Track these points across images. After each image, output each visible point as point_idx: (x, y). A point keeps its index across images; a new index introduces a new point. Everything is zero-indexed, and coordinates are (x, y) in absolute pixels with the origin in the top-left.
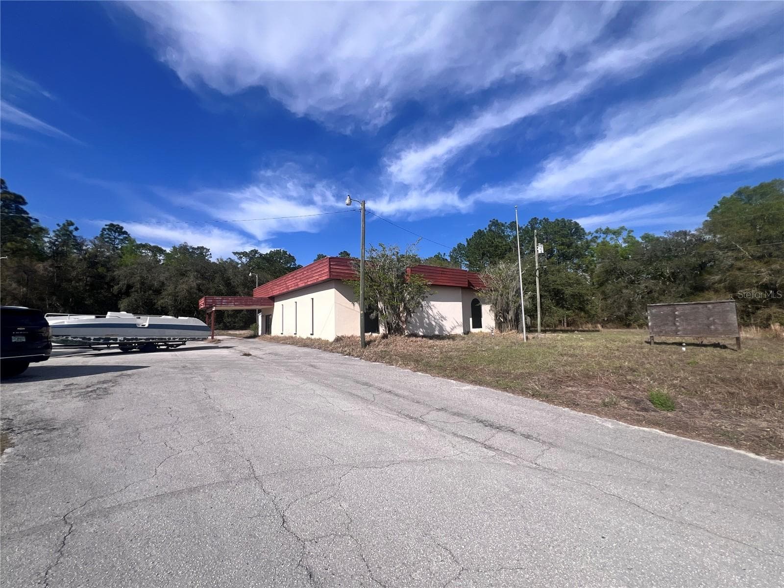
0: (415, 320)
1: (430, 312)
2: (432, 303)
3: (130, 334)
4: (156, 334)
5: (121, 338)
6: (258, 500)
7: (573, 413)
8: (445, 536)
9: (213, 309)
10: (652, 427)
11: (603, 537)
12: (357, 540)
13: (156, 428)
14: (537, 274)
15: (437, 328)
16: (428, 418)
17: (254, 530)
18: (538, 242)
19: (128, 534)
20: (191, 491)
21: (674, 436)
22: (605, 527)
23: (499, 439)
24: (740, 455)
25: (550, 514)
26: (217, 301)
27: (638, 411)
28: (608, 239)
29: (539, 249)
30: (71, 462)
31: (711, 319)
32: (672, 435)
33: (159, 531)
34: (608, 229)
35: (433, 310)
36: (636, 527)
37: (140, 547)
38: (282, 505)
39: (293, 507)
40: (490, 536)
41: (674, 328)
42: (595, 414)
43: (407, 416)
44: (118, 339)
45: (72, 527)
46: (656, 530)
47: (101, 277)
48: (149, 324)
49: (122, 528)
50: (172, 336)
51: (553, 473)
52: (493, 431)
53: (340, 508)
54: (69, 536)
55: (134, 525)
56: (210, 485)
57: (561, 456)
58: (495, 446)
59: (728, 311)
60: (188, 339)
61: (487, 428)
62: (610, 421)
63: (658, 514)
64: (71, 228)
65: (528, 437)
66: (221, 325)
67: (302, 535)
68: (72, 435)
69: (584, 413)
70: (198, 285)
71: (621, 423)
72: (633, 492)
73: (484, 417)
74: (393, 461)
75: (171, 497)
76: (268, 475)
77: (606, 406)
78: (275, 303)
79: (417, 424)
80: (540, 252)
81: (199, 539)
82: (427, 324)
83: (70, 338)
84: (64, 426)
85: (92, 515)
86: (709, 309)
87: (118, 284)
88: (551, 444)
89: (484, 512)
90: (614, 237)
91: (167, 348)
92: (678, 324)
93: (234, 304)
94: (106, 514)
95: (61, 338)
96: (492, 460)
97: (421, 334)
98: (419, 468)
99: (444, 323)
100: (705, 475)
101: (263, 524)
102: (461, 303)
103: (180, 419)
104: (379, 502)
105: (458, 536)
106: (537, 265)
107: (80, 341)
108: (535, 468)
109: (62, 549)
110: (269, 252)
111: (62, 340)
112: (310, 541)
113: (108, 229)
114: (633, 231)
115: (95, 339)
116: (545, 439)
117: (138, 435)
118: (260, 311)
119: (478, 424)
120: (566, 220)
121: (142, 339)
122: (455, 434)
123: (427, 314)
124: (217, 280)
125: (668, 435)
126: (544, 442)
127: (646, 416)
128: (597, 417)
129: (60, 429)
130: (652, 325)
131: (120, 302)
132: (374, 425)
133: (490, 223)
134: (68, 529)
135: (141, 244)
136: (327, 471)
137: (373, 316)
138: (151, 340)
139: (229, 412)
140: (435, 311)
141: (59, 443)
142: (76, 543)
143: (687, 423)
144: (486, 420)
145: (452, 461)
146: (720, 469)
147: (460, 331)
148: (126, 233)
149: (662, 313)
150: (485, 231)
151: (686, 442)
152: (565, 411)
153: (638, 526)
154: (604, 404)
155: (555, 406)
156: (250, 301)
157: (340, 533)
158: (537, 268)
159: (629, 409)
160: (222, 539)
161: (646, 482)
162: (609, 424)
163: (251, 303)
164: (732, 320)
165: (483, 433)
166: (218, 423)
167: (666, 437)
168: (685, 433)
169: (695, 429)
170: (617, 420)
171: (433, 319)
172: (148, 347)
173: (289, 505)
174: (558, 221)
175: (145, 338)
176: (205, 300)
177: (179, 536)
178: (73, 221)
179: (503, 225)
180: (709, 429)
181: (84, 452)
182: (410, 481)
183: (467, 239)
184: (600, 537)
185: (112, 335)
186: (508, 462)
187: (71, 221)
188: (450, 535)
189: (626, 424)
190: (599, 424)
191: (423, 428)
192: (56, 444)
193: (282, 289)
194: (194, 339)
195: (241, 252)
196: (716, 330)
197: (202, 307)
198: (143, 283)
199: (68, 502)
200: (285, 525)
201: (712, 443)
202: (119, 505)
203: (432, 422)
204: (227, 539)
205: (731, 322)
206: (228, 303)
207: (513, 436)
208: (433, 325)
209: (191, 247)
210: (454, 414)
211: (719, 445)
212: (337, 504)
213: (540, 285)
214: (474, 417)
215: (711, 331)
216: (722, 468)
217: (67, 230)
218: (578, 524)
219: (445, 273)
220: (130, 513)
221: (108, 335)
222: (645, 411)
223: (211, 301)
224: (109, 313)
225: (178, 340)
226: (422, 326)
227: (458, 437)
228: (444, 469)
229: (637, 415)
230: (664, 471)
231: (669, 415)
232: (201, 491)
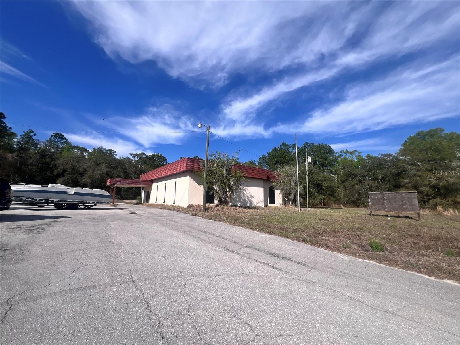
0: (236, 197)
1: (245, 192)
2: (246, 187)
3: (62, 198)
4: (78, 198)
5: (56, 200)
6: (133, 294)
7: (326, 251)
8: (247, 316)
9: (115, 186)
10: (371, 260)
11: (341, 319)
12: (193, 318)
13: (73, 251)
14: (307, 174)
15: (249, 203)
16: (240, 251)
17: (129, 311)
18: (308, 156)
19: (47, 311)
20: (91, 287)
21: (383, 265)
22: (342, 313)
23: (282, 264)
24: (420, 276)
25: (310, 306)
26: (118, 181)
27: (363, 251)
28: (347, 157)
29: (308, 160)
30: (16, 269)
31: (404, 202)
32: (382, 265)
33: (68, 310)
34: (347, 151)
35: (247, 192)
36: (360, 314)
37: (55, 319)
38: (148, 297)
39: (155, 298)
40: (274, 317)
41: (383, 206)
42: (339, 252)
43: (228, 250)
44: (54, 201)
45: (12, 306)
46: (372, 316)
47: (48, 164)
48: (75, 193)
49: (44, 308)
50: (88, 200)
51: (313, 283)
52: (279, 260)
53: (183, 299)
54: (9, 312)
55: (53, 306)
56: (103, 284)
57: (318, 274)
58: (280, 268)
59: (413, 197)
60: (98, 203)
61: (275, 258)
62: (347, 256)
63: (373, 307)
64: (32, 134)
65: (299, 263)
66: (119, 196)
67: (159, 315)
68: (18, 253)
69: (332, 251)
70: (107, 172)
71: (353, 257)
72: (359, 295)
73: (274, 251)
74: (218, 274)
75: (78, 291)
76: (141, 280)
77: (344, 248)
78: (153, 184)
79: (234, 254)
80: (309, 161)
81: (93, 315)
82: (243, 200)
83: (24, 199)
84: (14, 248)
85: (26, 299)
86: (403, 196)
87: (58, 169)
88: (312, 267)
89: (271, 304)
90: (351, 155)
91: (85, 208)
92: (385, 204)
93: (128, 183)
94: (35, 299)
95: (18, 198)
96: (277, 275)
97: (239, 205)
98: (233, 278)
99: (253, 199)
100: (400, 287)
101: (135, 307)
102: (263, 188)
103: (88, 247)
104: (208, 297)
105: (255, 317)
106: (307, 168)
107: (30, 201)
108: (303, 281)
109: (4, 320)
110: (151, 155)
111: (19, 199)
112: (164, 318)
113: (54, 136)
114: (361, 153)
115: (39, 200)
116: (309, 265)
117: (61, 255)
118: (143, 189)
119: (270, 255)
120: (324, 144)
121: (69, 201)
122: (256, 261)
123: (243, 194)
124: (119, 169)
125: (380, 265)
126: (308, 266)
127: (367, 254)
128: (339, 254)
129: (11, 249)
130: (371, 204)
131: (58, 180)
132: (208, 254)
133: (281, 144)
134: (9, 307)
135: (74, 146)
136: (177, 278)
137: (211, 193)
138: (75, 202)
139: (120, 244)
140: (248, 192)
141: (9, 258)
142: (13, 316)
143: (390, 258)
144: (275, 253)
145: (253, 275)
146: (409, 283)
147: (262, 205)
148: (65, 139)
149: (377, 197)
150: (278, 148)
151: (390, 268)
152: (321, 250)
153: (361, 313)
154: (344, 246)
155: (316, 247)
156: (138, 182)
157: (182, 314)
158: (307, 170)
159: (357, 250)
160: (109, 315)
161: (367, 290)
162: (346, 258)
163: (139, 183)
164: (415, 203)
165: (273, 261)
166: (112, 250)
167: (379, 266)
168: (389, 264)
169: (395, 261)
170: (351, 256)
171: (246, 197)
172: (73, 206)
173: (152, 297)
174: (320, 145)
175: (71, 201)
176: (111, 180)
177: (81, 313)
178: (34, 130)
179: (288, 146)
180: (403, 262)
181: (25, 263)
182: (228, 285)
183: (268, 152)
184: (339, 319)
185: (51, 198)
186: (287, 277)
187: (32, 130)
188: (250, 316)
189: (356, 258)
190: (340, 258)
191: (237, 257)
192: (8, 258)
193: (157, 176)
194: (102, 203)
195: (135, 154)
196: (406, 208)
197: (108, 184)
198: (73, 169)
199: (11, 292)
200: (149, 308)
201: (404, 270)
202: (44, 295)
203: (243, 254)
204: (112, 315)
205: (415, 204)
206: (124, 183)
207: (290, 262)
208: (246, 200)
209: (105, 149)
210: (256, 250)
211: (408, 271)
212: (182, 297)
213: (308, 180)
214: (268, 251)
215: (404, 208)
216: (410, 283)
217: (29, 135)
218: (326, 311)
219: (255, 170)
220: (50, 299)
221: (48, 198)
222: (367, 251)
223: (114, 181)
224: (50, 185)
225: (92, 203)
226: (240, 201)
227: (258, 262)
228: (248, 279)
229: (362, 253)
230: (377, 284)
231: (380, 253)
232: (98, 287)
